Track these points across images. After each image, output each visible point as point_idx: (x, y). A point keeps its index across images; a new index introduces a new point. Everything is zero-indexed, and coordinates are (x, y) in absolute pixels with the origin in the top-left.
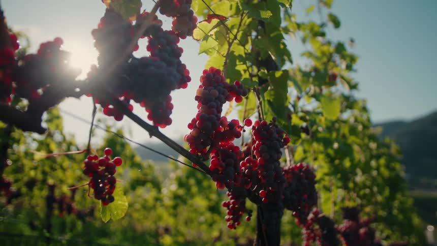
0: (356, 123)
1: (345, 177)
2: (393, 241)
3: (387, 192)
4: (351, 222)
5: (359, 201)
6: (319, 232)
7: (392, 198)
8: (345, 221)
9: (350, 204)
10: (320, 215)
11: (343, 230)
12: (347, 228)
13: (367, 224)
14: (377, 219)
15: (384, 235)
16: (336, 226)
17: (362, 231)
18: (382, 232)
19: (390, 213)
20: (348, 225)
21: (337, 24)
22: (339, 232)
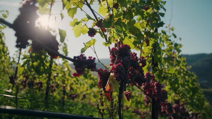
0: (180, 69)
1: (175, 90)
2: (193, 112)
3: (191, 93)
4: (177, 105)
5: (180, 98)
6: (167, 108)
7: (193, 95)
8: (175, 104)
9: (176, 98)
10: (168, 103)
11: (174, 107)
12: (176, 106)
13: (182, 105)
14: (187, 103)
15: (190, 109)
16: (172, 106)
17: (181, 107)
18: (189, 108)
19: (192, 101)
20: (176, 105)
21: (175, 37)
22: (173, 108)
